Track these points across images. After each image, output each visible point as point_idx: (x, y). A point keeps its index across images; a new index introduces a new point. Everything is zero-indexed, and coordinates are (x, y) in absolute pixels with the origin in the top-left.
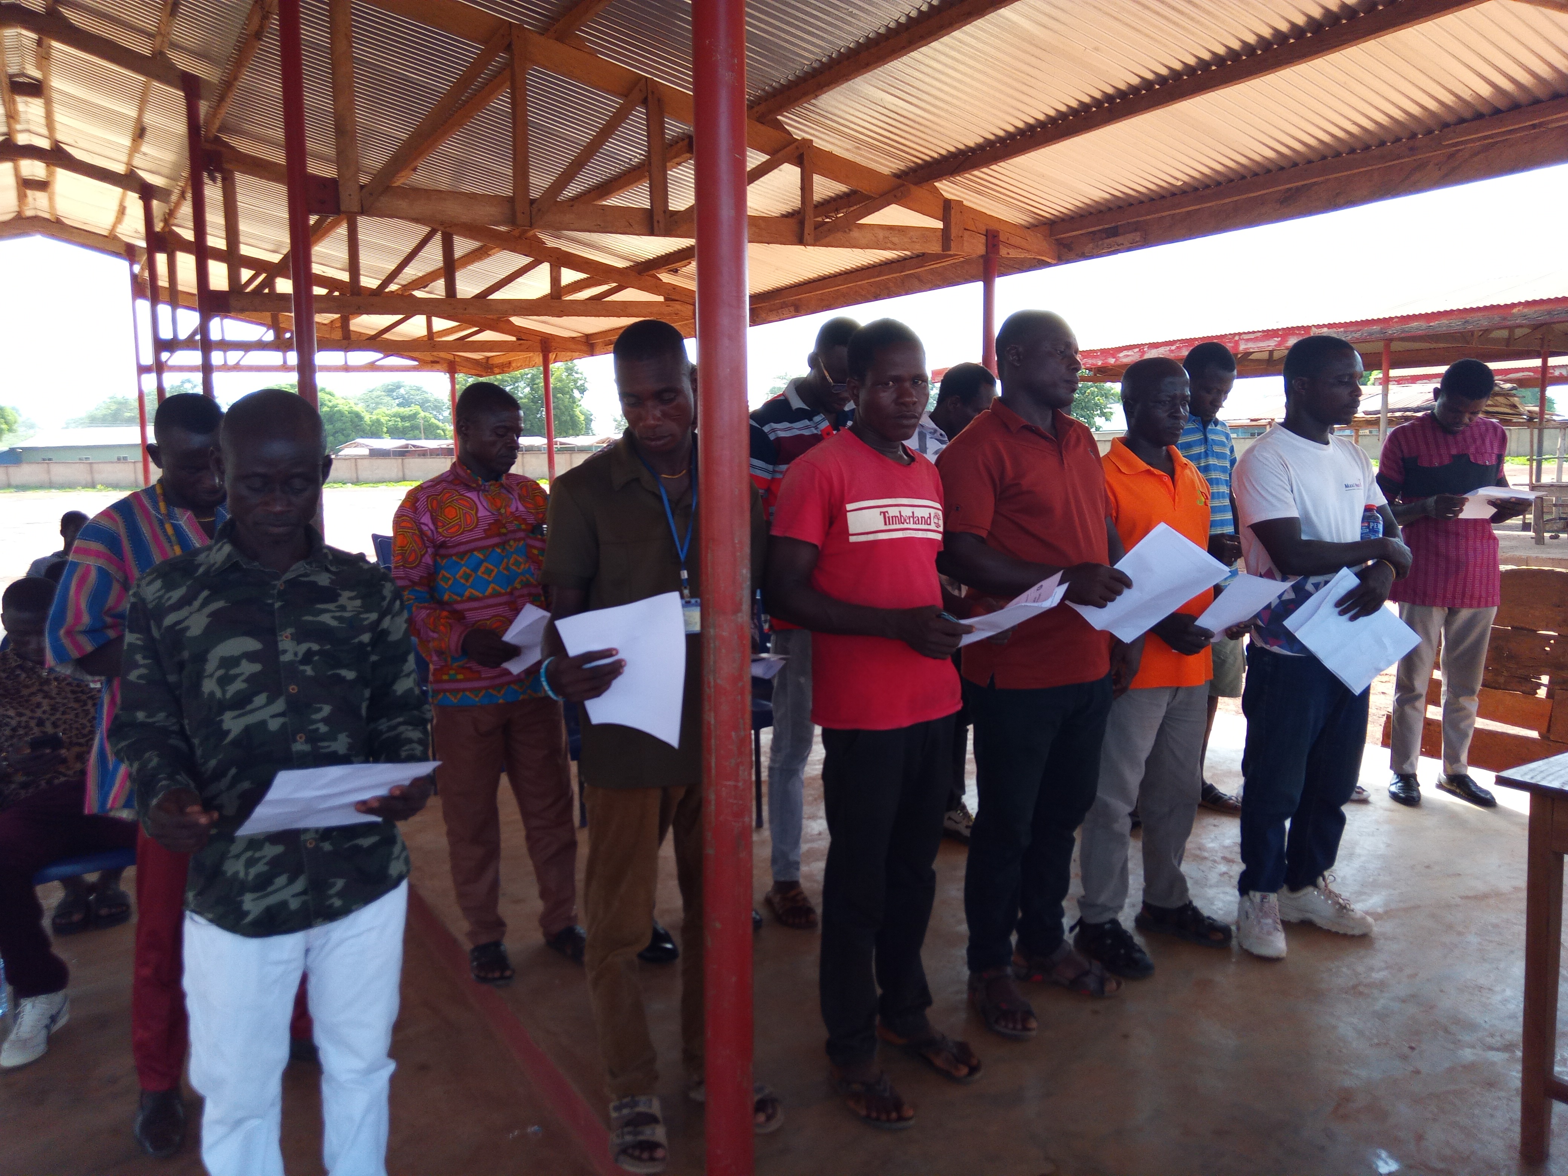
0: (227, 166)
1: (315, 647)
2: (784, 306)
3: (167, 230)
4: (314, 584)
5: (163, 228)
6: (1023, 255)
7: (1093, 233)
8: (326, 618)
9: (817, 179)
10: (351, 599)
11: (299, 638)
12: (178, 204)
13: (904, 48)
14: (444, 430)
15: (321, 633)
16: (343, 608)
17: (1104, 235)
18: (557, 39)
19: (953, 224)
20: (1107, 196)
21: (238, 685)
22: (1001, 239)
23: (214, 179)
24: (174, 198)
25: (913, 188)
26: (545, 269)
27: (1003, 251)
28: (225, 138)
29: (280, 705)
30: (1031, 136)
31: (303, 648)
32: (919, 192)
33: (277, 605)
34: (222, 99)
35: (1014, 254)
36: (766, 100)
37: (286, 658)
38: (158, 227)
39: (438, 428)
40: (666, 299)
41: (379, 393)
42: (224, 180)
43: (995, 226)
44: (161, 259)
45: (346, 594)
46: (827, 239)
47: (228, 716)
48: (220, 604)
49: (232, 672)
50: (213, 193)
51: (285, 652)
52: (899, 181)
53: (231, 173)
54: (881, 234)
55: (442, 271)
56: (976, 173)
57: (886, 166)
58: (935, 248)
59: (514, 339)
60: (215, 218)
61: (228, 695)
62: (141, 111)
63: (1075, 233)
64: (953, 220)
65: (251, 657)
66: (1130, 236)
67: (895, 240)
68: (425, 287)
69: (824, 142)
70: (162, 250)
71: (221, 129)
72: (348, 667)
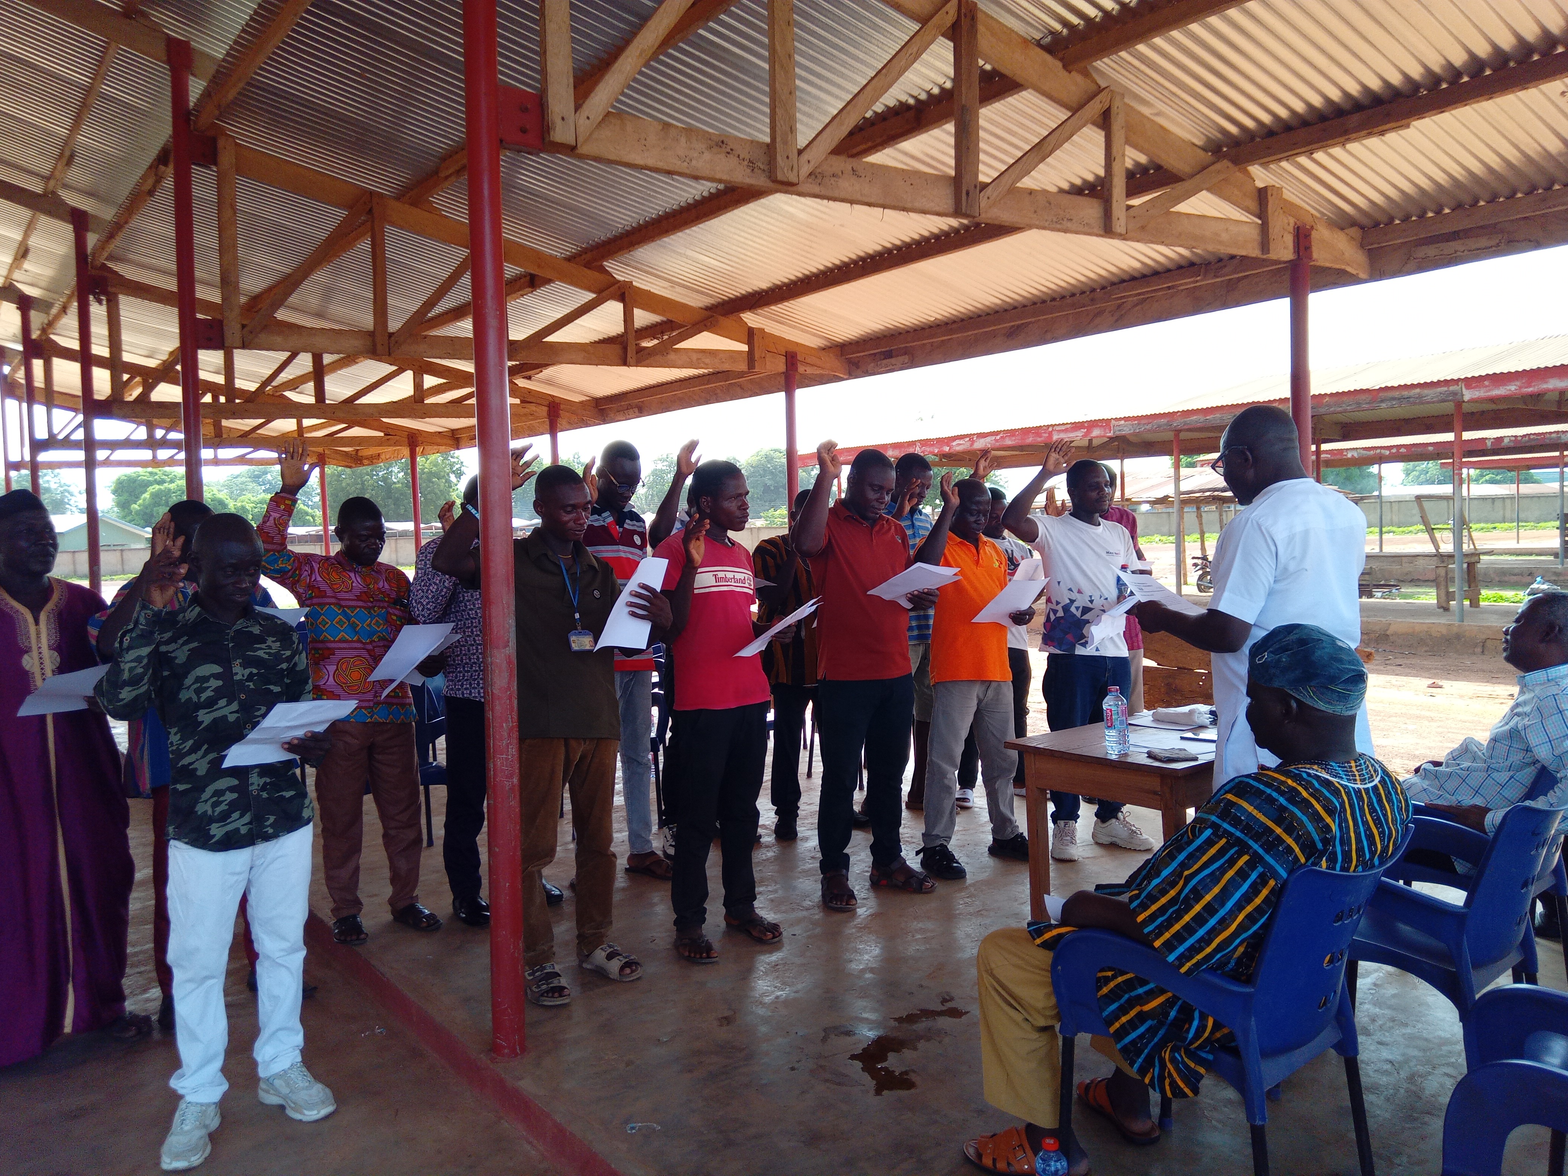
0: (111, 289)
1: (255, 671)
2: (629, 407)
3: (44, 338)
4: (252, 632)
5: (40, 336)
6: (819, 371)
7: (875, 354)
8: (260, 653)
9: (637, 312)
10: (273, 642)
11: (244, 666)
12: (57, 317)
13: (693, 221)
14: (313, 517)
15: (258, 662)
16: (270, 647)
17: (883, 357)
18: (411, 204)
19: (756, 349)
20: (882, 328)
21: (209, 693)
22: (799, 358)
23: (100, 302)
24: (54, 311)
25: (721, 318)
26: (409, 375)
27: (801, 369)
28: (110, 265)
29: (235, 706)
30: (808, 283)
31: (247, 672)
32: (727, 322)
33: (230, 645)
34: (111, 236)
35: (810, 371)
36: (591, 251)
37: (237, 678)
38: (35, 335)
39: (307, 514)
40: (522, 402)
41: (244, 479)
42: (108, 301)
43: (791, 348)
44: (38, 365)
45: (271, 639)
46: (648, 361)
47: (201, 713)
48: (195, 644)
49: (205, 685)
50: (98, 311)
51: (237, 674)
52: (708, 313)
53: (116, 295)
54: (694, 357)
55: (312, 375)
56: (773, 307)
57: (697, 301)
58: (743, 367)
59: (382, 434)
60: (99, 330)
61: (202, 699)
62: (27, 235)
63: (858, 355)
64: (756, 345)
65: (216, 676)
66: (901, 359)
67: (707, 361)
68: (295, 389)
69: (642, 282)
70: (38, 357)
71: (110, 258)
72: (275, 684)
